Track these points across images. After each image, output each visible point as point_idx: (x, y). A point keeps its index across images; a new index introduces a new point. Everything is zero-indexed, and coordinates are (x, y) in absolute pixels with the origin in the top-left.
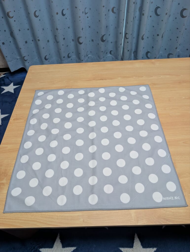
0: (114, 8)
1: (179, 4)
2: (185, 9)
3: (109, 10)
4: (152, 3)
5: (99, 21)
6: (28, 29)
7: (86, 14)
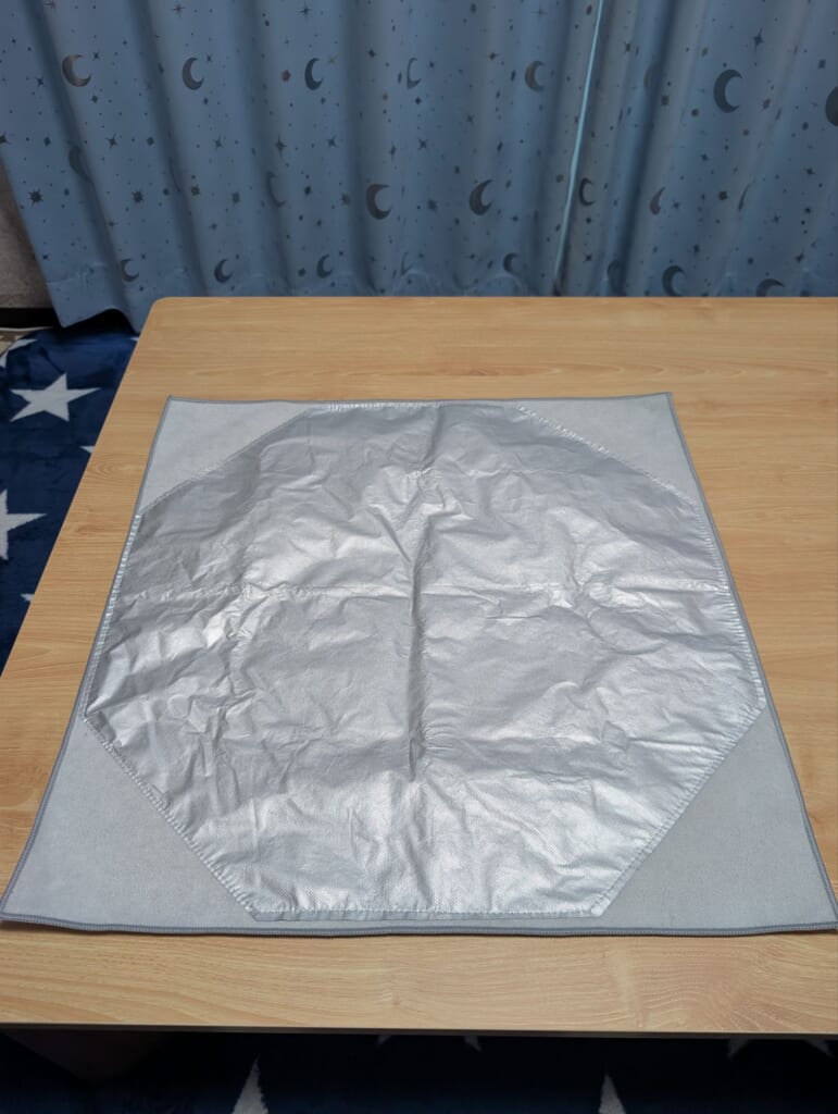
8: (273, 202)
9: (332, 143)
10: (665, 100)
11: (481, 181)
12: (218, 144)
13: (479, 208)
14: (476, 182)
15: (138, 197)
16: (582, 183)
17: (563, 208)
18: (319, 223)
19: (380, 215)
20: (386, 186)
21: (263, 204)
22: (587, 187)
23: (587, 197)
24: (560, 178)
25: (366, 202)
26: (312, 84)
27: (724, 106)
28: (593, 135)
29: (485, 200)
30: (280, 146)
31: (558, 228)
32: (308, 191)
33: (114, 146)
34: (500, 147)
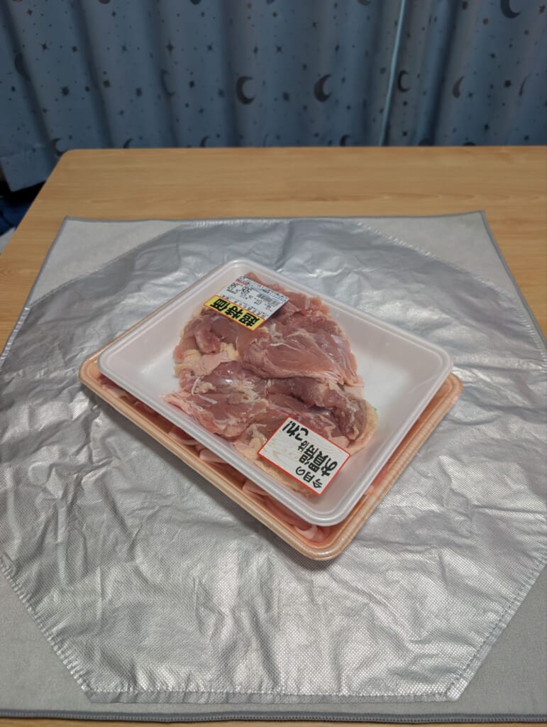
8: (167, 93)
9: (210, 48)
11: (323, 75)
12: (124, 48)
13: (321, 96)
14: (319, 75)
15: (65, 91)
16: (400, 74)
17: (385, 96)
18: (201, 111)
19: (246, 101)
20: (251, 78)
21: (159, 97)
22: (405, 77)
23: (404, 84)
24: (383, 71)
25: (236, 92)
28: (409, 35)
29: (326, 91)
30: (170, 47)
31: (382, 111)
32: (192, 84)
33: (46, 50)
34: (337, 48)
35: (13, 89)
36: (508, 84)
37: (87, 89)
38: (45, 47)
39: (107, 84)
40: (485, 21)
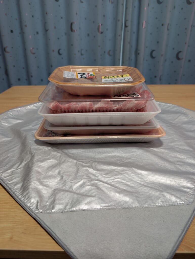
0: (110, 51)
1: (173, 49)
2: (180, 52)
3: (105, 52)
4: (147, 47)
5: (95, 60)
6: (24, 68)
7: (82, 55)
10: (139, 54)
12: (38, 67)
26: (59, 54)
27: (152, 57)
35: (3, 79)
36: (155, 77)
37: (26, 80)
38: (14, 66)
39: (32, 76)
40: (147, 60)
